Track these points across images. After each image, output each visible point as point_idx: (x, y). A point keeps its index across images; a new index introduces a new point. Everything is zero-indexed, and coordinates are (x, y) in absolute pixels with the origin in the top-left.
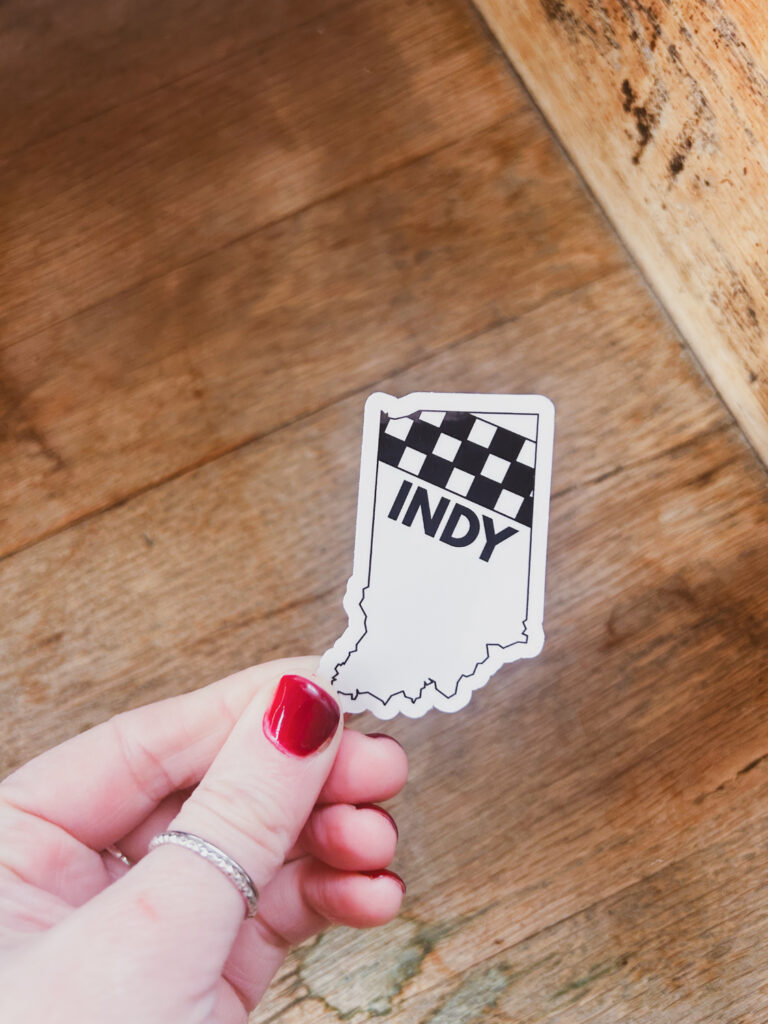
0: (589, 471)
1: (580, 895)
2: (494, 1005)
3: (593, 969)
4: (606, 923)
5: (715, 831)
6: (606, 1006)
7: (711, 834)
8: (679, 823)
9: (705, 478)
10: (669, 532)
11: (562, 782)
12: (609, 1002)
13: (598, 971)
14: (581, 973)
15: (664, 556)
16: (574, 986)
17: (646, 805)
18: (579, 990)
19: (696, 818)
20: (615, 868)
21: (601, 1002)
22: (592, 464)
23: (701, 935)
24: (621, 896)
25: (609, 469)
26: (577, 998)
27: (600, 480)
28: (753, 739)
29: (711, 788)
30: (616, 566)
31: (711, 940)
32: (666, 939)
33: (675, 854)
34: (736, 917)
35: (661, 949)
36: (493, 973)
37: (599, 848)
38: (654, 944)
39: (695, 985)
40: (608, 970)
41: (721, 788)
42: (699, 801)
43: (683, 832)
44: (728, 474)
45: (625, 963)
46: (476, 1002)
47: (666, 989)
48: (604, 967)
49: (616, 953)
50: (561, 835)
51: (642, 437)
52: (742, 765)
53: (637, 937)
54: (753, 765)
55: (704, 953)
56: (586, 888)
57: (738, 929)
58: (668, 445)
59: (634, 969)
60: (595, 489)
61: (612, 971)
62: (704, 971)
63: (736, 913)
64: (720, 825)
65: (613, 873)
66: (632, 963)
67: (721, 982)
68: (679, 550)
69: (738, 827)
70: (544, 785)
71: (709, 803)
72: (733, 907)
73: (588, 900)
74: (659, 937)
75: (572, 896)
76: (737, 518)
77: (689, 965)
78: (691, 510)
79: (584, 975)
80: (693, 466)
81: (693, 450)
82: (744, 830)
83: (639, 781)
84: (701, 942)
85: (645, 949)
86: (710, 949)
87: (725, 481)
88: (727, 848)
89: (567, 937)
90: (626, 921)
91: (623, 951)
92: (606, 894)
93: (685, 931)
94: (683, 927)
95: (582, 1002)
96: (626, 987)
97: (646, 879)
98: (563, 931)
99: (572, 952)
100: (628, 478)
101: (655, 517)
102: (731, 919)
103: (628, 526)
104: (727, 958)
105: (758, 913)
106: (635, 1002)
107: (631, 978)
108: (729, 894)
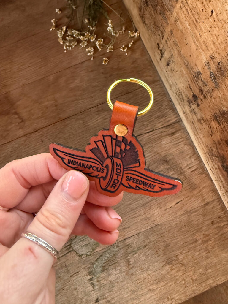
0: (146, 130)
1: (136, 230)
2: (115, 255)
3: (138, 248)
4: (142, 237)
5: (169, 217)
6: (140, 257)
7: (168, 218)
8: (160, 215)
9: (173, 134)
10: (163, 146)
11: (134, 204)
12: (141, 256)
13: (139, 248)
14: (135, 249)
15: (162, 152)
16: (134, 251)
17: (153, 210)
18: (135, 253)
19: (164, 214)
20: (145, 225)
21: (139, 256)
22: (147, 128)
23: (163, 242)
24: (146, 231)
25: (151, 130)
26: (134, 255)
27: (149, 132)
28: (179, 196)
29: (168, 207)
30: (151, 153)
31: (165, 243)
32: (155, 242)
33: (159, 222)
34: (172, 238)
35: (154, 244)
36: (115, 247)
37: (141, 220)
38: (153, 243)
39: (161, 254)
40: (141, 248)
41: (171, 207)
42: (165, 210)
43: (161, 217)
44: (179, 133)
45: (145, 247)
46: (111, 254)
47: (154, 254)
48: (140, 248)
49: (144, 244)
50: (133, 216)
51: (159, 123)
52: (176, 202)
53: (149, 241)
54: (178, 202)
55: (163, 246)
56: (138, 229)
57: (172, 241)
58: (165, 125)
59: (147, 248)
60: (147, 135)
61: (142, 249)
62: (164, 250)
63: (172, 237)
64: (170, 216)
65: (144, 226)
66: (147, 247)
67: (168, 253)
68: (166, 150)
69: (174, 217)
70: (130, 204)
71: (168, 210)
72: (171, 235)
73: (138, 232)
74: (153, 241)
75: (135, 231)
76: (180, 144)
77: (160, 248)
78: (169, 141)
79: (136, 249)
80: (170, 131)
81: (171, 127)
82: (175, 218)
83: (152, 205)
84: (163, 243)
85: (150, 244)
86: (165, 245)
87: (177, 135)
88: (171, 222)
89: (133, 240)
90: (147, 237)
91: (145, 244)
92: (142, 230)
93: (160, 240)
94: (159, 239)
95: (135, 256)
96: (145, 253)
97: (152, 228)
98: (132, 238)
99: (134, 244)
100: (155, 132)
101: (161, 142)
102: (171, 238)
103: (154, 144)
104: (169, 247)
105: (176, 237)
106: (147, 256)
107: (147, 250)
108: (171, 232)
